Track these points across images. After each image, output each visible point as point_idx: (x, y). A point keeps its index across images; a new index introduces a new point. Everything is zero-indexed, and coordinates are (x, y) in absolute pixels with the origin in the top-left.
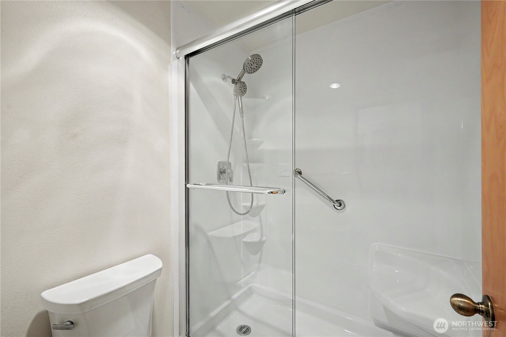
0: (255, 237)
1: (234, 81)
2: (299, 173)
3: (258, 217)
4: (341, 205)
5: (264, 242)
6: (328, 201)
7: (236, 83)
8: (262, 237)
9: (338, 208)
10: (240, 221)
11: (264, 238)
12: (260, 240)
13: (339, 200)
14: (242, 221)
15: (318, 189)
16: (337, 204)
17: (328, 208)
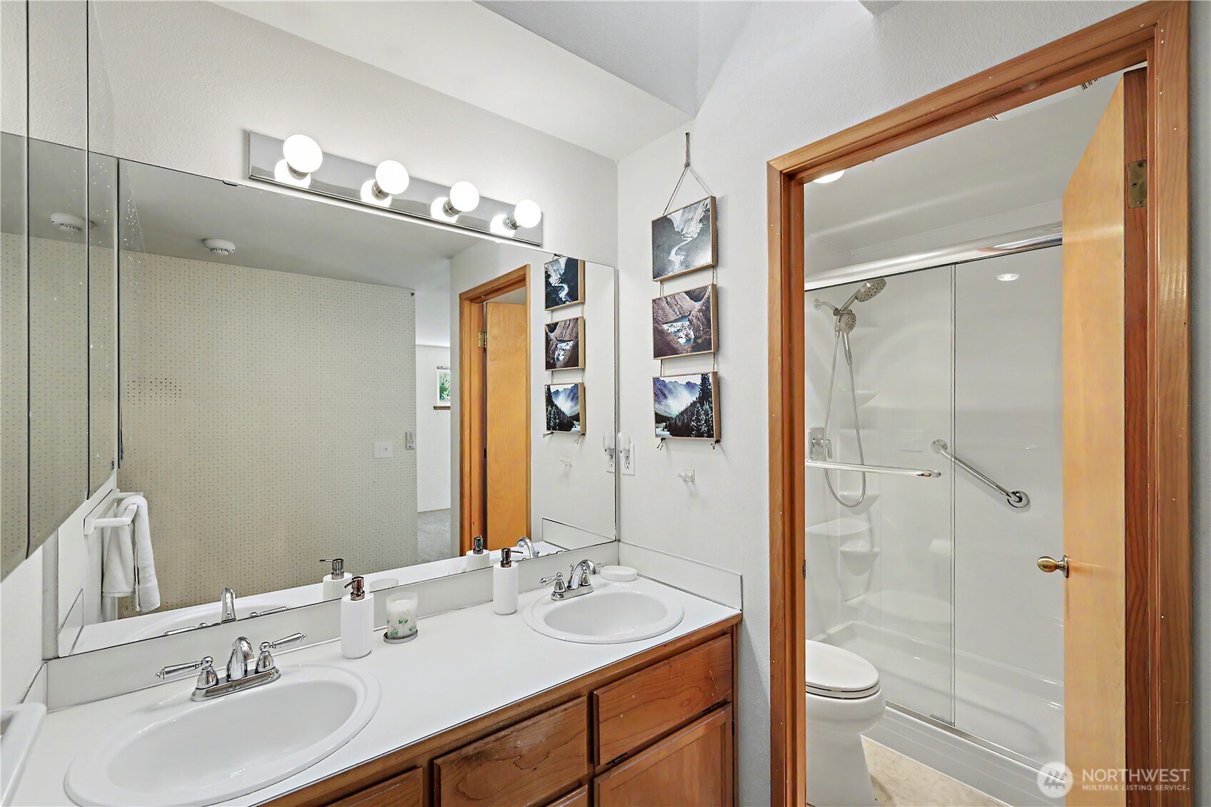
0: (861, 546)
1: (837, 312)
2: (943, 447)
3: (864, 515)
4: (1021, 499)
5: (876, 555)
6: (998, 493)
7: (841, 315)
8: (873, 547)
9: (1016, 504)
10: (837, 518)
11: (876, 549)
12: (871, 551)
13: (1017, 492)
14: (838, 520)
15: (982, 475)
16: (1013, 499)
17: (997, 505)
